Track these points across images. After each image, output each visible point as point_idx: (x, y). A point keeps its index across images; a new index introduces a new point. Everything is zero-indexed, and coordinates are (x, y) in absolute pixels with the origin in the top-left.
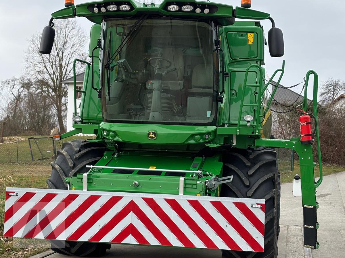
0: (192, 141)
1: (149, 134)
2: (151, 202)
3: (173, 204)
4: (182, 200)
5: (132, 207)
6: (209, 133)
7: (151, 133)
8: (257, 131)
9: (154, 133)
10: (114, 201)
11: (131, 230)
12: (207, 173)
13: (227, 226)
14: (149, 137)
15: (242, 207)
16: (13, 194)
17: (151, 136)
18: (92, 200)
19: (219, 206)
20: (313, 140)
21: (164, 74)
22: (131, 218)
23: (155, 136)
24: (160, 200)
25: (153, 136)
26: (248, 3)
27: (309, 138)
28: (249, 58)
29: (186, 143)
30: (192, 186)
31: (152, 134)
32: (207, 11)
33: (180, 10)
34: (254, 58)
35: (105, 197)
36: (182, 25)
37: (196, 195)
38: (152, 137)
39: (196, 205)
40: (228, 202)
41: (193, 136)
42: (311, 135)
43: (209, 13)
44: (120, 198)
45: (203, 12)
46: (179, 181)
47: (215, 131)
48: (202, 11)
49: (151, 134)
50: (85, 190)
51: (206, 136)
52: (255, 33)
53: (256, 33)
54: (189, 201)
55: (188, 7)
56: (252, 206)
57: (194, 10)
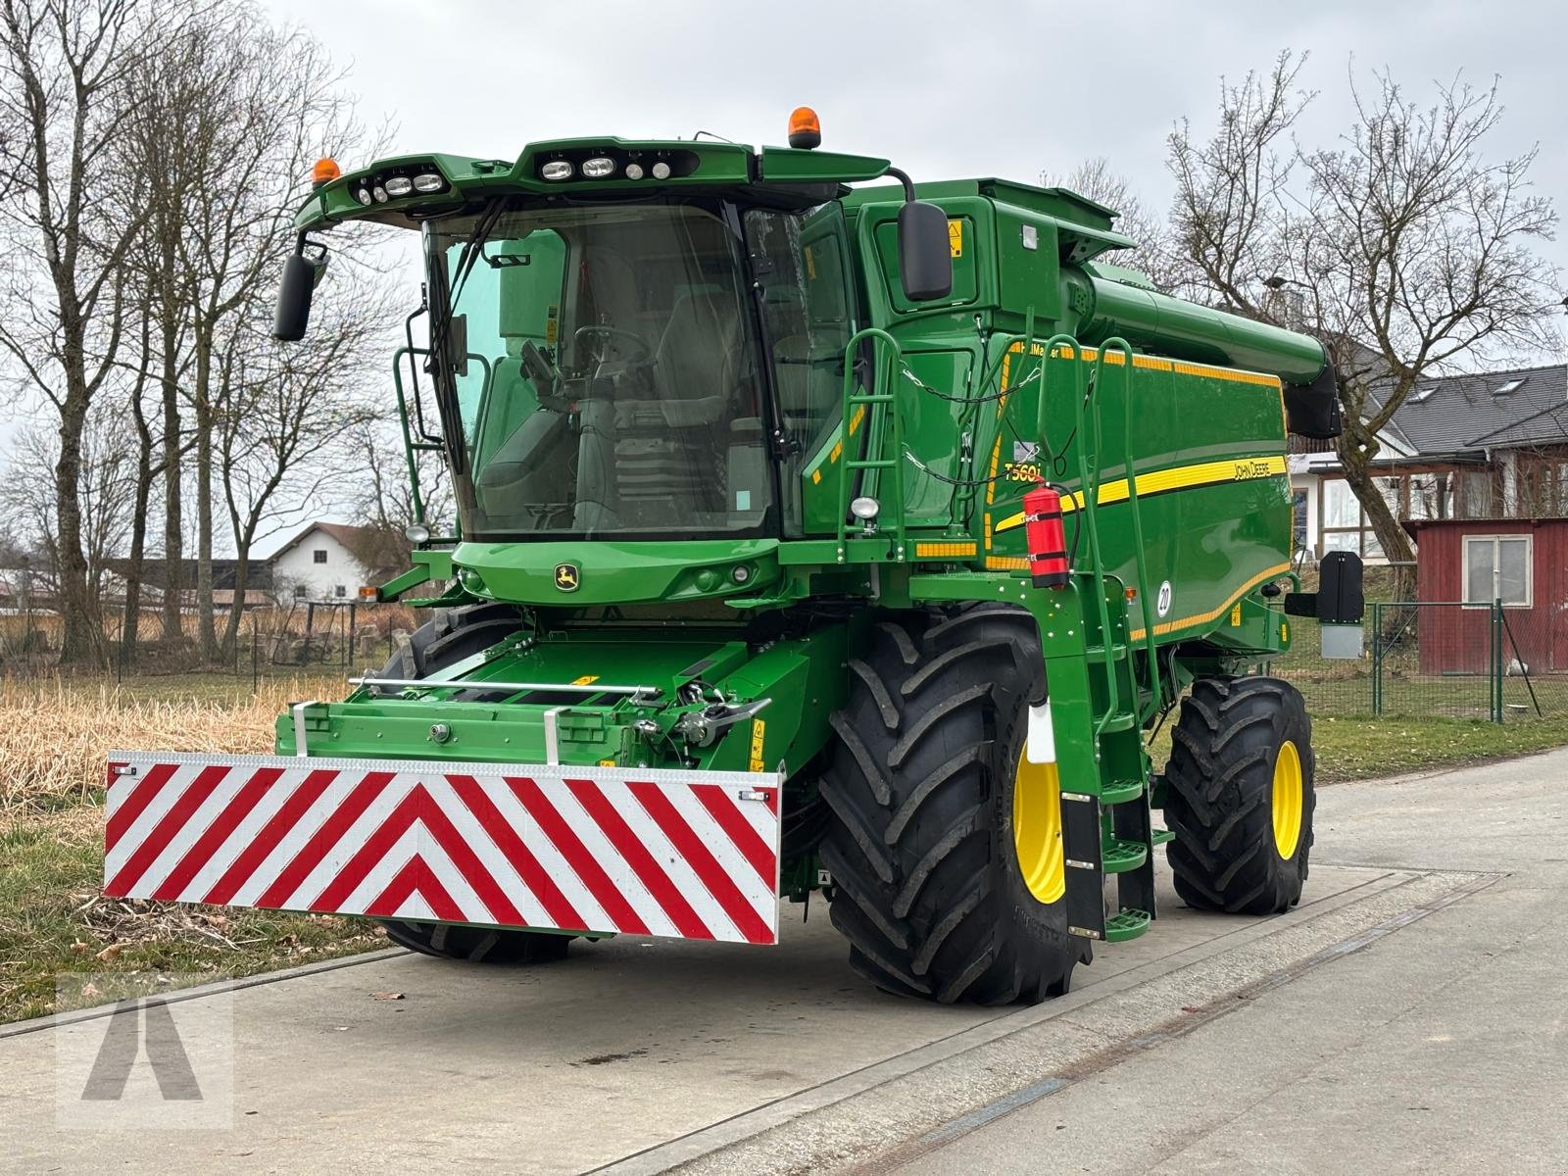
0: (691, 591)
1: (559, 575)
2: (467, 789)
3: (526, 790)
4: (552, 779)
5: (419, 805)
6: (748, 563)
7: (564, 571)
8: (900, 549)
9: (571, 571)
10: (374, 785)
11: (417, 876)
12: (717, 692)
13: (673, 861)
14: (559, 584)
15: (712, 798)
16: (123, 770)
17: (564, 578)
18: (319, 782)
19: (650, 797)
20: (1072, 571)
21: (616, 378)
22: (417, 840)
23: (575, 580)
24: (492, 780)
27: (1056, 566)
28: (950, 305)
29: (669, 598)
31: (567, 574)
32: (661, 170)
33: (578, 175)
34: (965, 303)
35: (351, 775)
36: (639, 218)
37: (597, 764)
38: (567, 584)
39: (588, 794)
40: (676, 784)
41: (690, 573)
42: (1062, 555)
43: (671, 176)
44: (388, 777)
45: (652, 176)
46: (542, 719)
47: (773, 555)
48: (648, 173)
49: (563, 574)
50: (302, 754)
51: (737, 572)
52: (967, 219)
53: (971, 218)
54: (571, 784)
55: (597, 162)
56: (741, 798)
57: (619, 173)
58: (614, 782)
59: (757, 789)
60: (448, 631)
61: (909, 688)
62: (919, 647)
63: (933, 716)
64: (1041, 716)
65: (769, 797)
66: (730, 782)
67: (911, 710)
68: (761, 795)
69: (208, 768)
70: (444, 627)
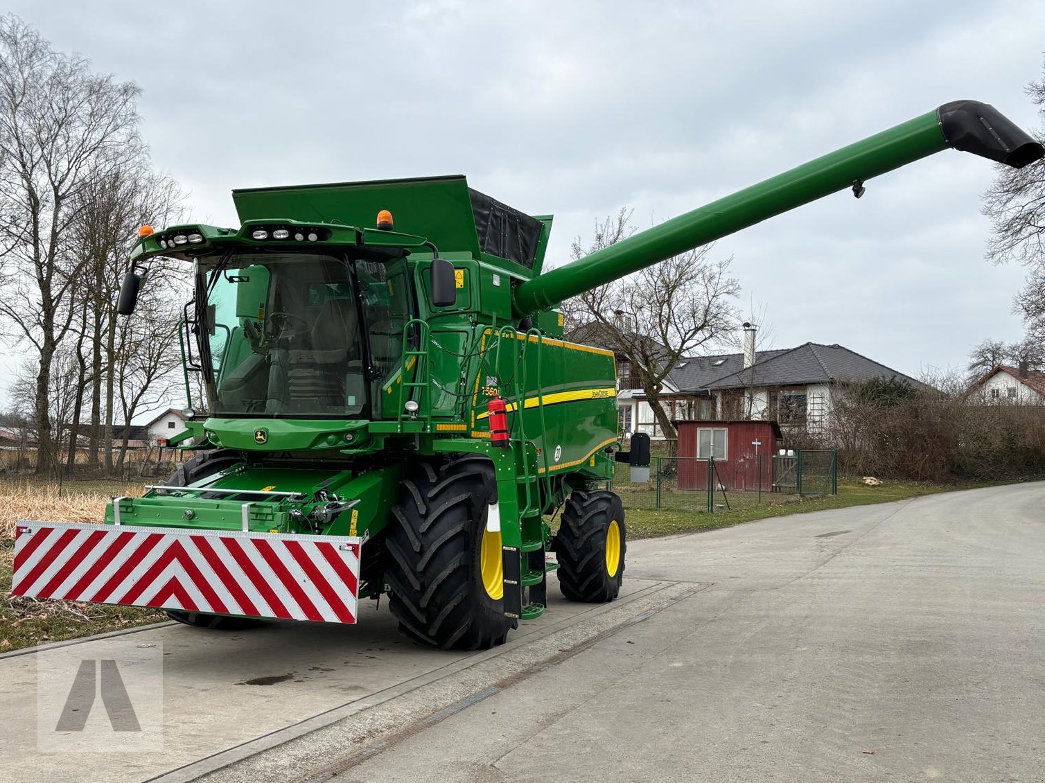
0: (324, 445)
1: (257, 435)
2: (200, 542)
3: (231, 544)
4: (245, 538)
5: (176, 551)
6: (353, 432)
7: (259, 433)
8: (429, 427)
9: (262, 434)
10: (153, 540)
11: (174, 587)
12: (334, 495)
13: (305, 581)
14: (257, 440)
16: (24, 530)
17: (259, 437)
18: (125, 538)
19: (294, 548)
20: (510, 439)
21: (290, 339)
22: (175, 569)
23: (264, 438)
24: (214, 539)
25: (262, 437)
26: (387, 222)
27: (503, 436)
28: (457, 310)
29: (313, 448)
30: (257, 516)
32: (313, 237)
33: (270, 237)
34: (465, 309)
35: (141, 535)
36: (302, 261)
37: (269, 531)
38: (261, 440)
39: (262, 546)
40: (308, 542)
41: (323, 436)
42: (506, 431)
43: (318, 240)
44: (160, 536)
45: (308, 240)
46: (240, 508)
47: (366, 427)
48: (306, 238)
50: (118, 524)
51: (348, 436)
52: (466, 269)
53: (468, 269)
54: (254, 541)
55: (281, 232)
56: (340, 549)
57: (292, 237)
58: (276, 540)
59: (349, 545)
60: (203, 462)
61: (431, 494)
62: (437, 472)
63: (442, 508)
64: (494, 509)
65: (355, 548)
66: (336, 541)
67: (432, 505)
68: (350, 548)
69: (69, 530)
70: (201, 460)
